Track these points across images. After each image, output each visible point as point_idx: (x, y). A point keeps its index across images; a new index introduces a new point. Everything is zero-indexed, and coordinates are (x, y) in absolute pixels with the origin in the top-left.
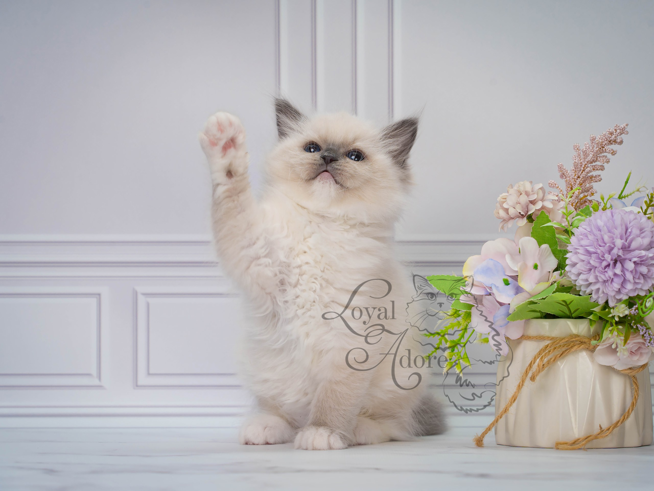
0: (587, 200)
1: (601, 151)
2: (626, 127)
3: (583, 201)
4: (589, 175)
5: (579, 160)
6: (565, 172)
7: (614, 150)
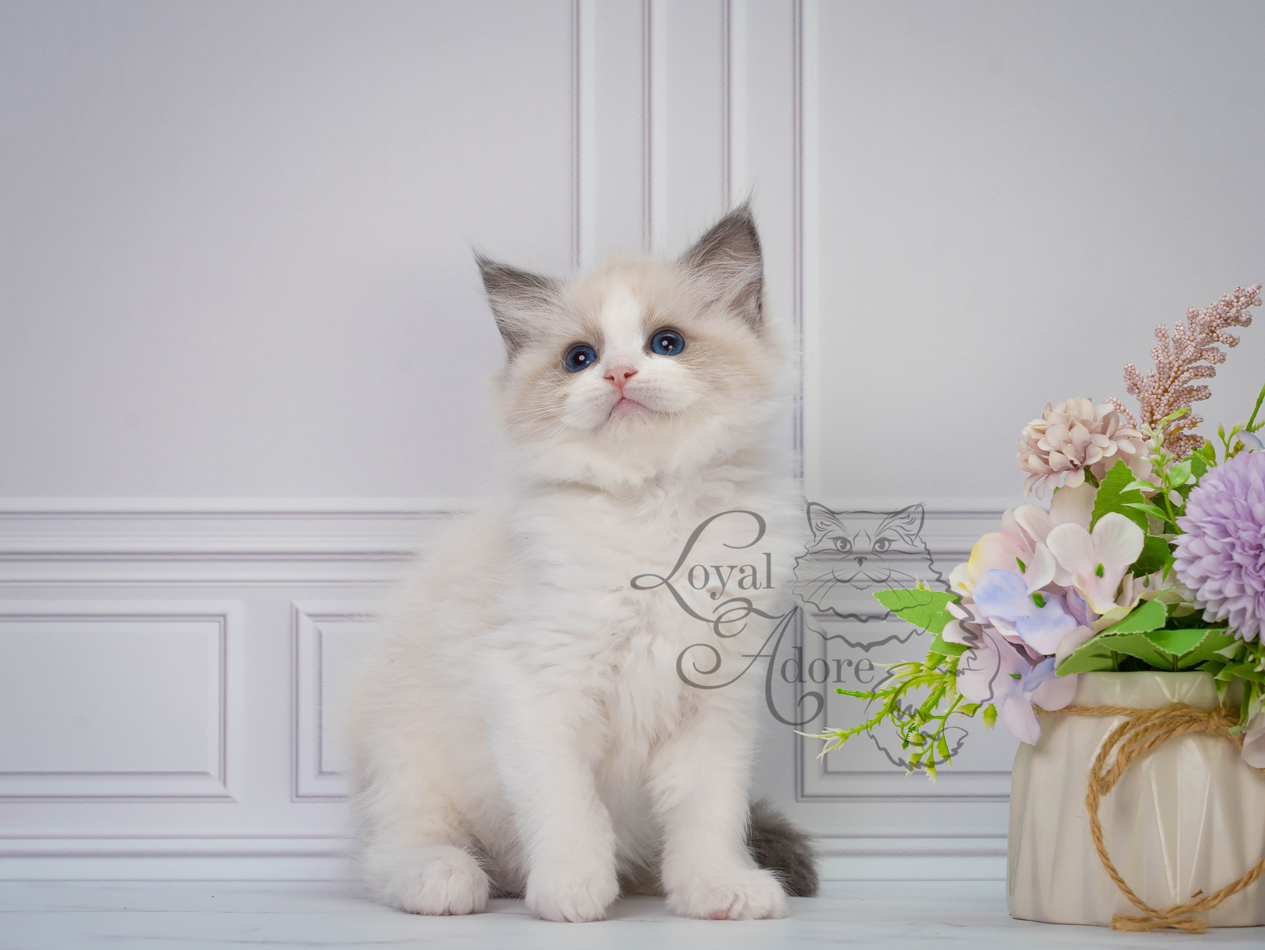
0: (1181, 436)
1: (1209, 340)
2: (1258, 291)
3: (1175, 437)
4: (1185, 386)
5: (1166, 357)
6: (1138, 381)
7: (1235, 337)
